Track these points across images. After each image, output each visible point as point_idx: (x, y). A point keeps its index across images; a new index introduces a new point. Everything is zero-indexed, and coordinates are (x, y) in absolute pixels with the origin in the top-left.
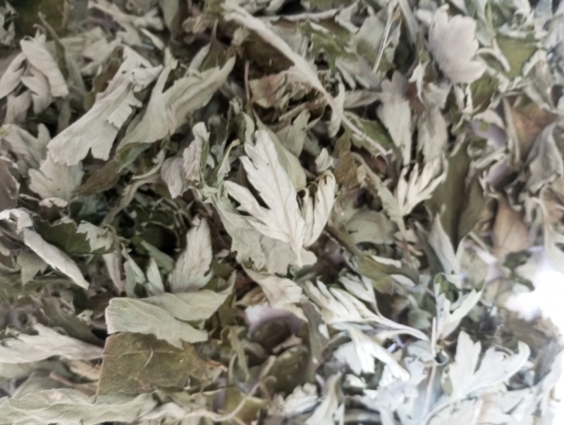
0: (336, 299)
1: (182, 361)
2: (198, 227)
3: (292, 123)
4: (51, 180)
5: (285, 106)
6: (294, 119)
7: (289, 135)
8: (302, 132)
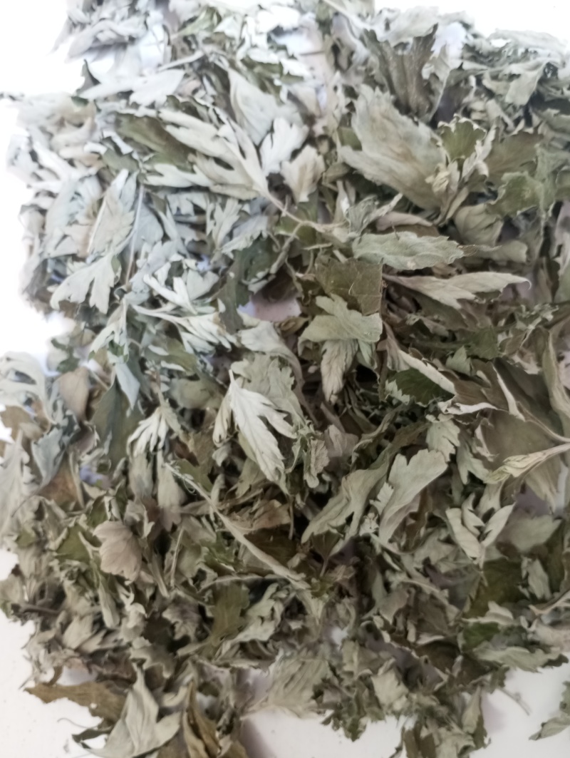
0: (211, 334)
1: (332, 282)
2: (332, 393)
3: (251, 486)
4: (444, 437)
5: (257, 501)
6: (250, 490)
7: (254, 476)
8: (243, 479)
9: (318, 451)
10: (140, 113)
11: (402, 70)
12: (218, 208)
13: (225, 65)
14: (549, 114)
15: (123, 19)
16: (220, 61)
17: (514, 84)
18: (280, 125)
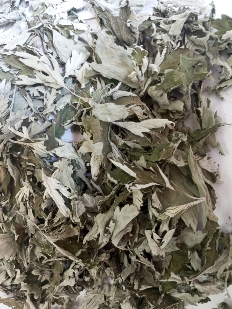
0: (42, 150)
2: (95, 176)
3: (60, 218)
4: (137, 198)
5: (62, 225)
6: (59, 221)
8: (57, 215)
9: (79, 206)
10: (9, 53)
11: (117, 24)
12: (48, 93)
13: (51, 28)
14: (193, 38)
15: (9, 12)
16: (49, 26)
17: (173, 25)
18: (75, 53)
